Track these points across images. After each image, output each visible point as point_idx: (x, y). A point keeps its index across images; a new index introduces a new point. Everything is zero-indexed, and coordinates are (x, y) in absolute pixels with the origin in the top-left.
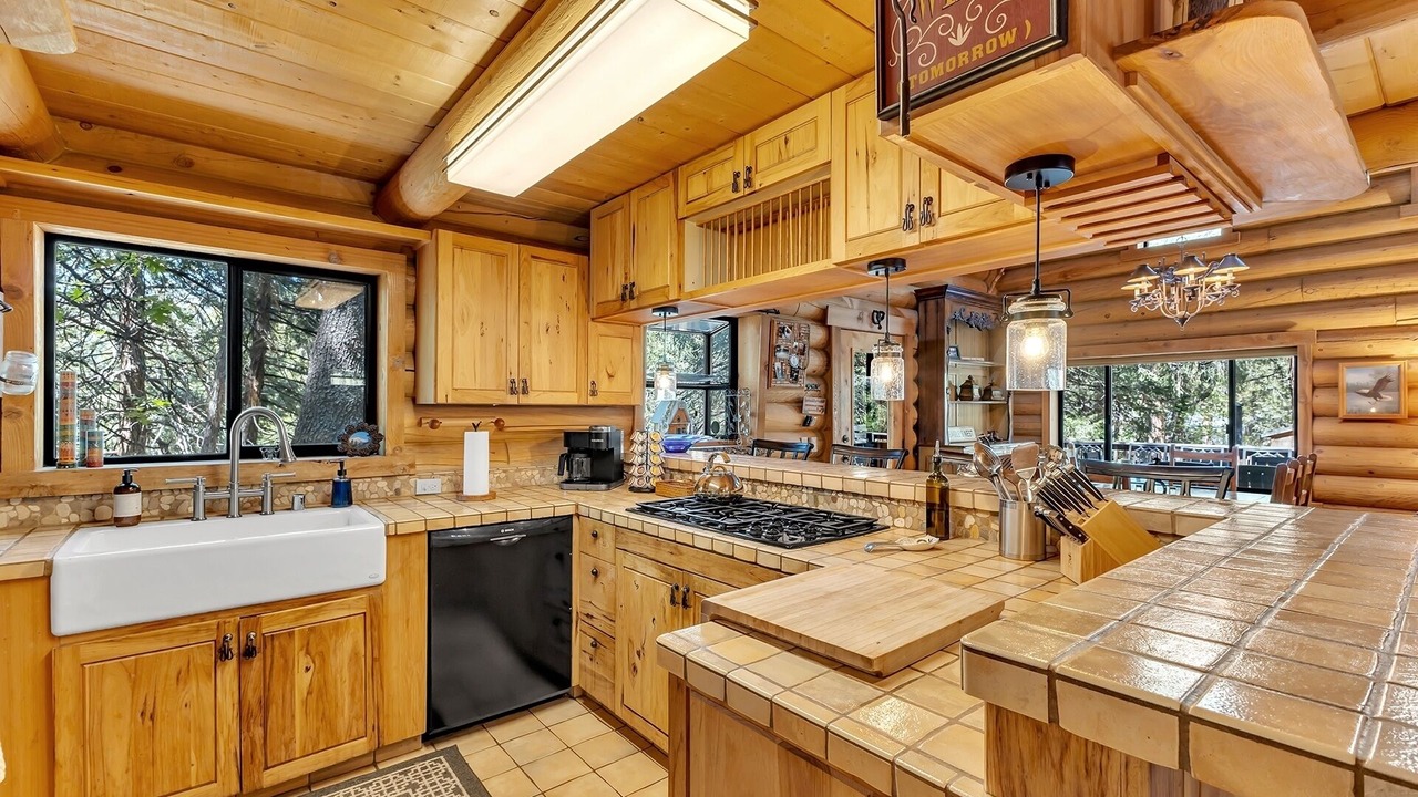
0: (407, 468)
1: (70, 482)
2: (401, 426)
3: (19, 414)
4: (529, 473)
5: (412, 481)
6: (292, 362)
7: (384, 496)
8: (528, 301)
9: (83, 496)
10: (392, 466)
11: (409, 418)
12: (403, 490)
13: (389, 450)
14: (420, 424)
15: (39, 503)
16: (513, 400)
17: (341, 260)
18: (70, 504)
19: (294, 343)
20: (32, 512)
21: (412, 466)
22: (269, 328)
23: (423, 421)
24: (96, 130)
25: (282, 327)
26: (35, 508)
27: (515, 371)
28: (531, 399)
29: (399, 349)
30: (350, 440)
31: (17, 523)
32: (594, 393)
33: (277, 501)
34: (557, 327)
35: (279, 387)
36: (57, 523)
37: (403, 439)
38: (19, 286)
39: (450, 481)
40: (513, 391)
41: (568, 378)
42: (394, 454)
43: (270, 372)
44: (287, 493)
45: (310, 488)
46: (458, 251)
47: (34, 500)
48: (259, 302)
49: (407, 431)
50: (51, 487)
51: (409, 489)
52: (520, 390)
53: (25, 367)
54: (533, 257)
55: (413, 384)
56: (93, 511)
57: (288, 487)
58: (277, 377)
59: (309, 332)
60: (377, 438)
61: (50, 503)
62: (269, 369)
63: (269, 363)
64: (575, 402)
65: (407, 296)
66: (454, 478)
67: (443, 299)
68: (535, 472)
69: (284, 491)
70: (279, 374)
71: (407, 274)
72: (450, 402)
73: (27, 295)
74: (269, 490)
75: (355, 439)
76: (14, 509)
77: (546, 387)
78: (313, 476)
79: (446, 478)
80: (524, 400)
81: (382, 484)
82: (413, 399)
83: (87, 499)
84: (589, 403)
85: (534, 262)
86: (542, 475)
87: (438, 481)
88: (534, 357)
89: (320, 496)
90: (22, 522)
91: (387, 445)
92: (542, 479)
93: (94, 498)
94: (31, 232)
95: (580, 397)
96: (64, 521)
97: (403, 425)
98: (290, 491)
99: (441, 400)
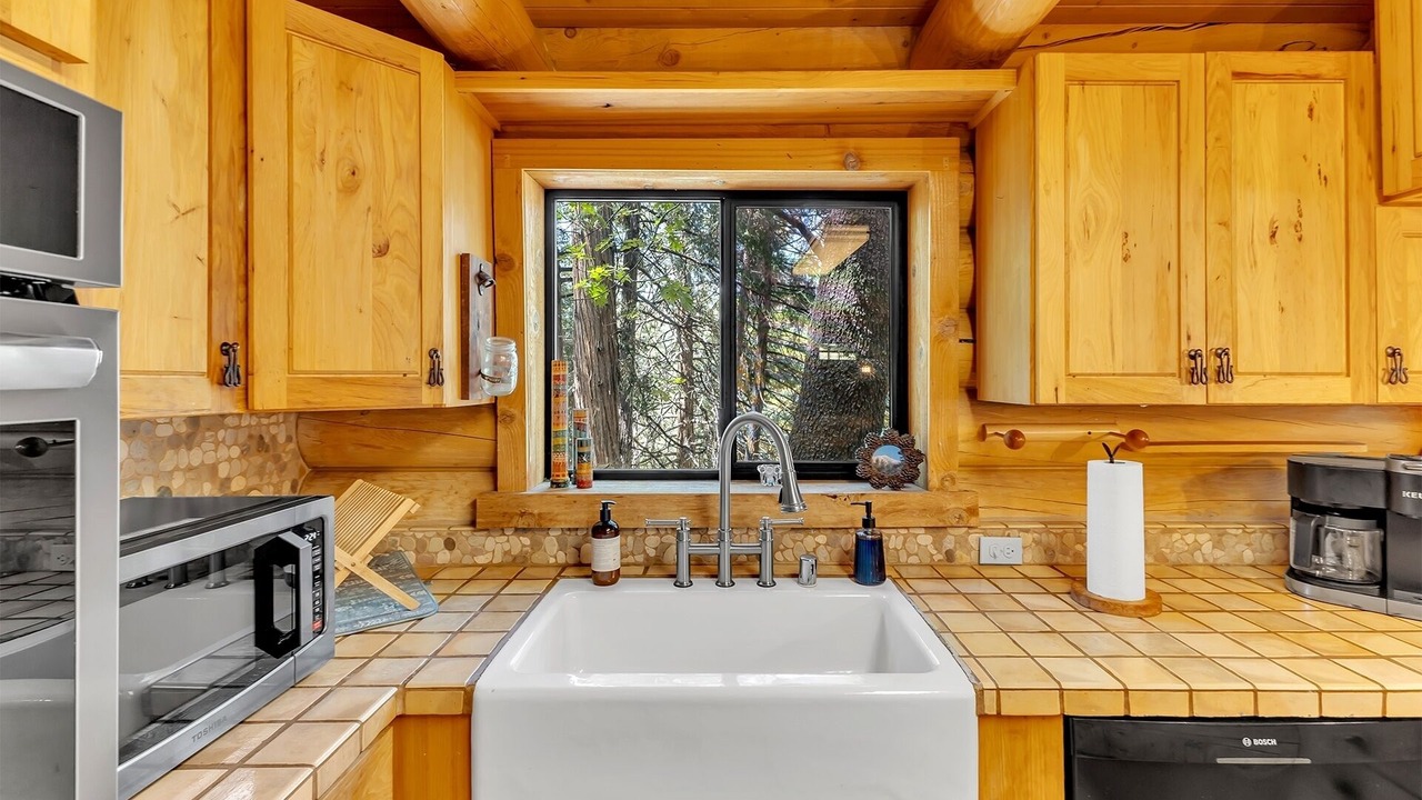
0: (964, 514)
1: (556, 510)
2: (952, 439)
3: (512, 418)
4: (1190, 538)
5: (973, 538)
6: (787, 339)
7: (928, 561)
8: (1227, 176)
9: (569, 529)
10: (941, 511)
11: (965, 425)
12: (958, 553)
13: (934, 481)
14: (982, 435)
15: (529, 534)
16: (1195, 396)
17: (860, 163)
18: (557, 537)
19: (788, 322)
20: (524, 546)
21: (973, 511)
22: (769, 307)
23: (990, 431)
24: (581, 34)
25: (779, 308)
26: (526, 540)
27: (1198, 330)
28: (1238, 392)
29: (948, 305)
30: (874, 458)
31: (511, 559)
32: (1396, 376)
33: (778, 556)
34: (1298, 226)
35: (778, 362)
36: (545, 562)
37: (956, 461)
38: (510, 254)
39: (1037, 543)
40: (1195, 376)
41: (1325, 346)
42: (942, 488)
43: (771, 349)
44: (791, 544)
45: (822, 539)
46: (1075, 90)
47: (525, 530)
48: (763, 285)
49: (962, 447)
50: (540, 514)
51: (969, 553)
52: (1211, 373)
53: (503, 358)
54: (1238, 75)
55: (970, 364)
56: (579, 550)
57: (792, 534)
58: (776, 354)
59: (800, 310)
60: (914, 458)
61: (539, 535)
62: (771, 346)
63: (771, 342)
64: (1346, 399)
65: (961, 210)
66: (1044, 537)
67: (1047, 192)
68: (1203, 537)
69: (787, 539)
70: (778, 351)
71: (961, 173)
72: (1063, 400)
73: (517, 264)
74: (769, 545)
75: (881, 458)
76: (508, 541)
77: (1272, 362)
78: (825, 519)
79: (1030, 537)
80: (1220, 395)
81: (926, 539)
82: (972, 393)
83: (573, 533)
84: (1382, 400)
85: (1239, 87)
86: (1218, 544)
87: (1015, 543)
88: (1241, 297)
89: (836, 552)
90: (515, 558)
91: (933, 471)
92: (1219, 553)
93: (579, 533)
94: (519, 182)
95: (1356, 387)
96: (552, 560)
97: (956, 437)
98: (795, 541)
99: (1045, 397)
